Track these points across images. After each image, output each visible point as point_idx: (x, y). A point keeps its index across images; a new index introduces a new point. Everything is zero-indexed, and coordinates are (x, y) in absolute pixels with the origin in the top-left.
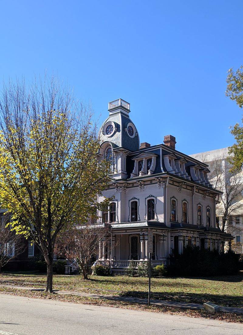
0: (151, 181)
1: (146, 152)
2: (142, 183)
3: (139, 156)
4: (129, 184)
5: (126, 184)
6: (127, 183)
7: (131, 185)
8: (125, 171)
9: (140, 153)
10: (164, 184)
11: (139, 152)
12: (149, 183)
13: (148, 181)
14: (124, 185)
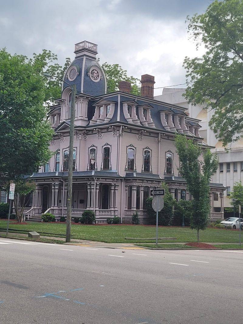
0: (108, 128)
1: (104, 98)
2: (99, 131)
3: (99, 102)
4: (88, 130)
5: (85, 131)
6: (87, 130)
7: (90, 133)
8: (86, 117)
9: (99, 100)
10: (118, 132)
11: (100, 98)
12: (105, 130)
13: (105, 128)
14: (83, 132)
